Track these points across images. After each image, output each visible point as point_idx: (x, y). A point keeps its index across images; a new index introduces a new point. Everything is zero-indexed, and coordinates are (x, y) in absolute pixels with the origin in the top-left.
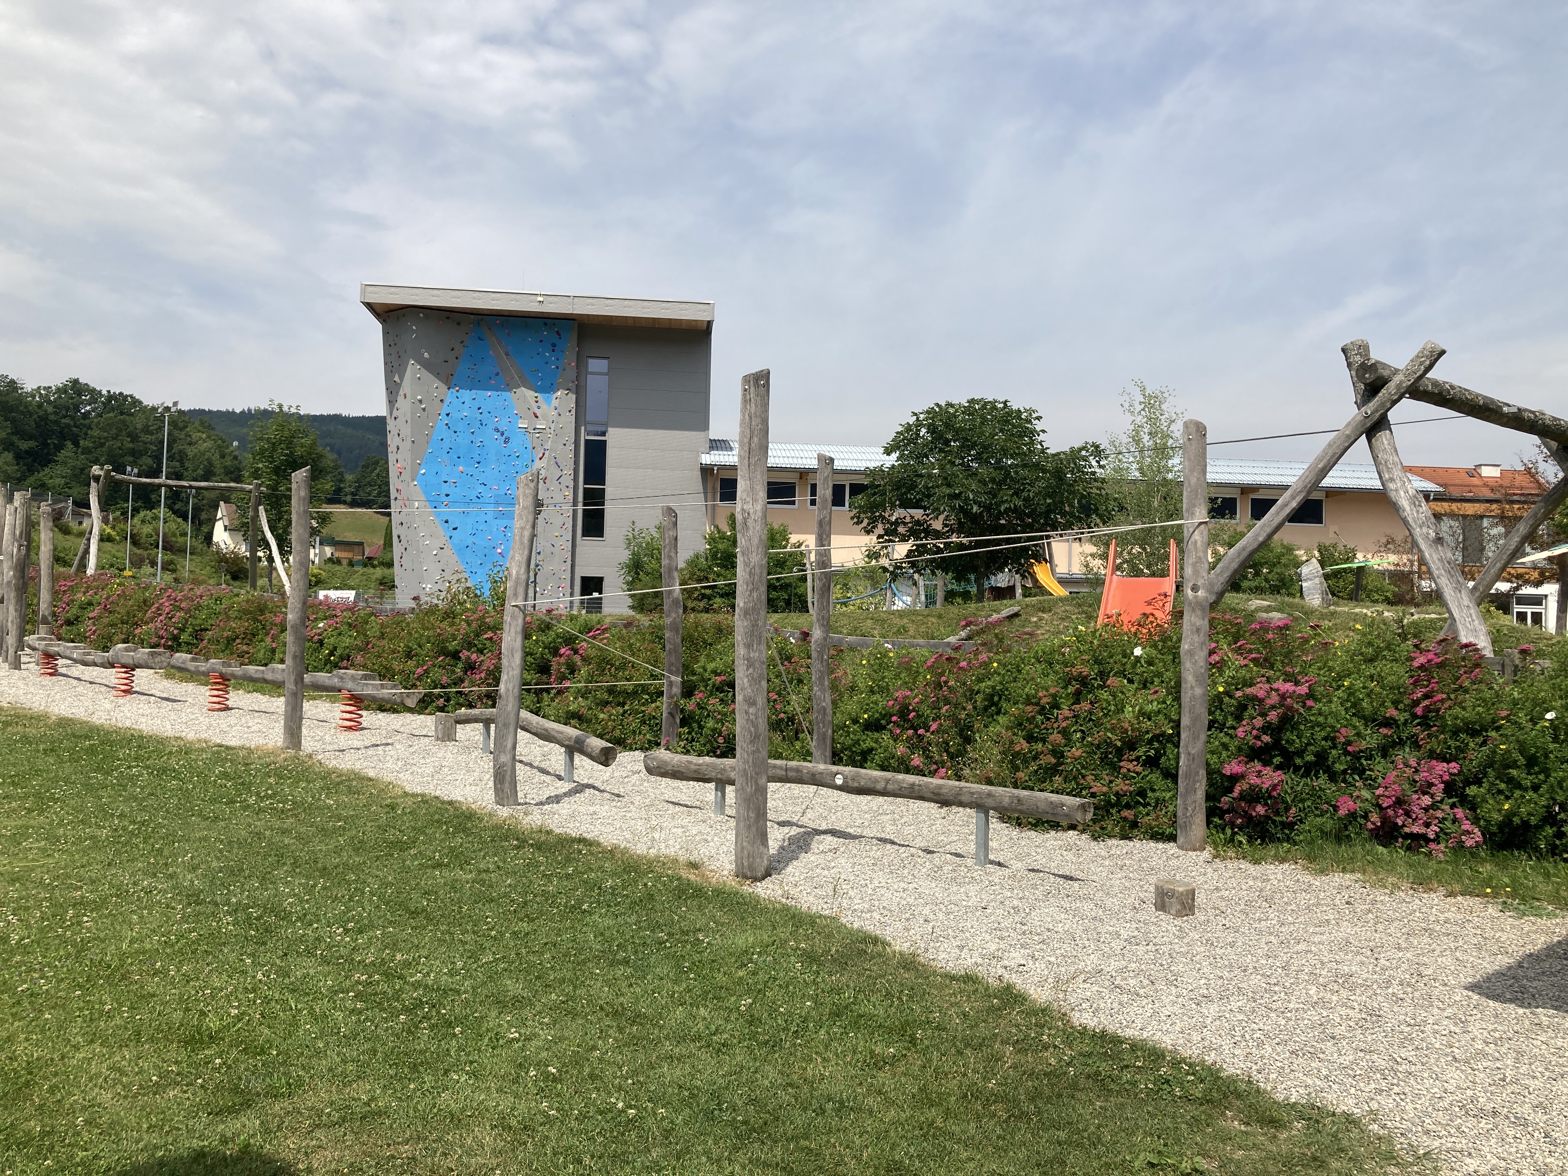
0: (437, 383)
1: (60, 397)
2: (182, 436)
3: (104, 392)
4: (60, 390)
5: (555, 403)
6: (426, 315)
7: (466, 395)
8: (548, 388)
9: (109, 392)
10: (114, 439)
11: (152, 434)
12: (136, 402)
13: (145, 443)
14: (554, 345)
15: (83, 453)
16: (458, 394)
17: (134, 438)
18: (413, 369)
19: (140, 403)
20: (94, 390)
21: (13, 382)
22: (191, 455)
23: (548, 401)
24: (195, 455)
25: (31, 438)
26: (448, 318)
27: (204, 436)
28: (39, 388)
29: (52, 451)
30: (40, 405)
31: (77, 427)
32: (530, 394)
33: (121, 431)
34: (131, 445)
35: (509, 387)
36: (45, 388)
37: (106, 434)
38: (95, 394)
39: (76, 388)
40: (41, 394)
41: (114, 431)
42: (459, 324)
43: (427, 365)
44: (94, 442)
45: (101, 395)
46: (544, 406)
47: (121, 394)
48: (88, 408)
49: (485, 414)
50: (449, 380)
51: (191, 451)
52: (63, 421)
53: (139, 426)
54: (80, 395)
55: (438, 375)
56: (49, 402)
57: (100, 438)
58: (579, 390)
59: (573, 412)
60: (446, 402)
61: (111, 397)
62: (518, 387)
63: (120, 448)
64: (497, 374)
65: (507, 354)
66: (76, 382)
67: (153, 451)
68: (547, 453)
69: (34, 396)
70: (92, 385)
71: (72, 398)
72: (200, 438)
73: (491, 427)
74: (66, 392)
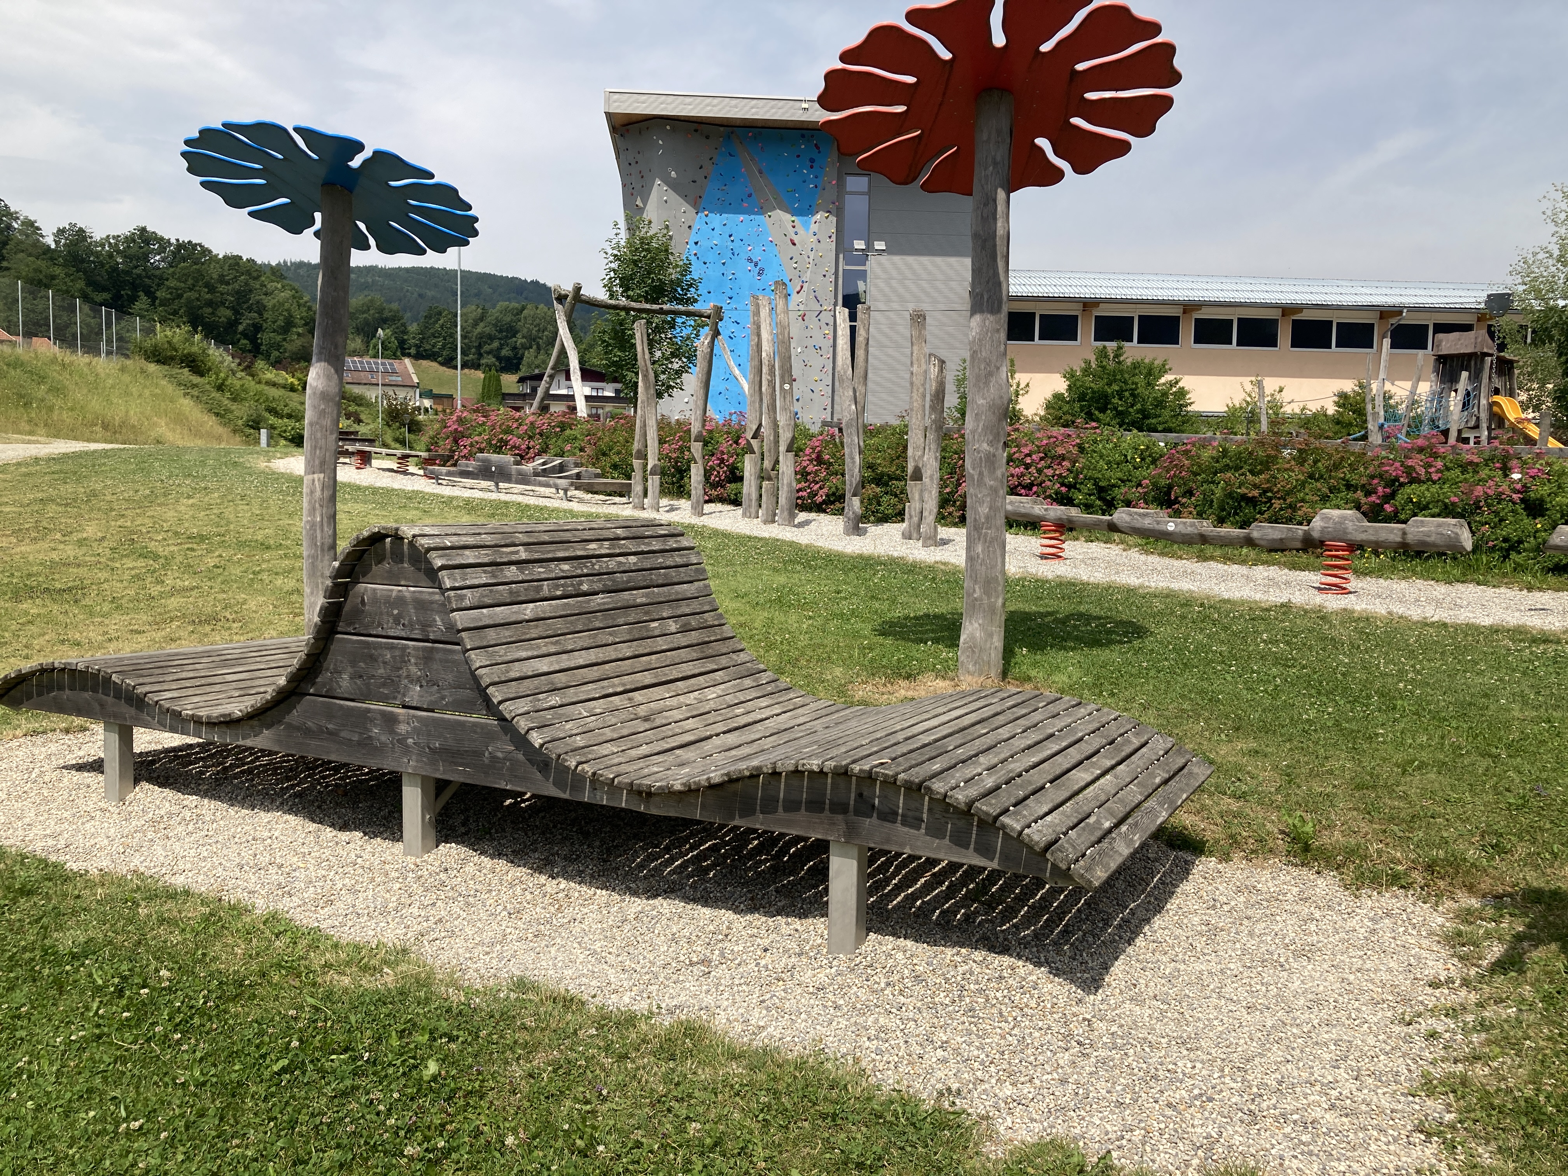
0: (685, 207)
1: (129, 247)
2: (258, 286)
3: (173, 241)
4: (130, 239)
5: (814, 228)
6: (673, 129)
7: (716, 219)
8: (805, 210)
9: (178, 240)
10: (191, 290)
11: (228, 283)
12: (206, 251)
13: (222, 294)
14: (812, 161)
15: (160, 305)
16: (707, 219)
17: (211, 289)
18: (659, 191)
19: (210, 252)
20: (162, 239)
21: (81, 230)
22: (270, 305)
23: (806, 226)
24: (274, 306)
25: (104, 289)
26: (696, 131)
27: (279, 286)
28: (108, 236)
29: (126, 303)
30: (111, 256)
31: (149, 278)
32: (787, 217)
33: (197, 281)
34: (208, 296)
35: (762, 210)
36: (114, 237)
37: (182, 285)
38: (163, 243)
39: (144, 237)
40: (110, 243)
41: (190, 282)
42: (707, 137)
43: (674, 186)
44: (171, 293)
45: (170, 244)
46: (801, 232)
47: (190, 242)
48: (158, 258)
49: (738, 243)
50: (698, 203)
51: (269, 302)
52: (134, 271)
53: (215, 276)
54: (148, 244)
55: (685, 197)
56: (119, 252)
57: (177, 289)
58: (839, 213)
59: (834, 238)
60: (694, 229)
61: (180, 246)
62: (774, 209)
63: (198, 299)
64: (750, 196)
65: (760, 172)
66: (143, 230)
67: (231, 302)
68: (805, 285)
69: (103, 245)
70: (160, 233)
71: (141, 247)
72: (276, 288)
73: (743, 256)
74: (134, 241)
